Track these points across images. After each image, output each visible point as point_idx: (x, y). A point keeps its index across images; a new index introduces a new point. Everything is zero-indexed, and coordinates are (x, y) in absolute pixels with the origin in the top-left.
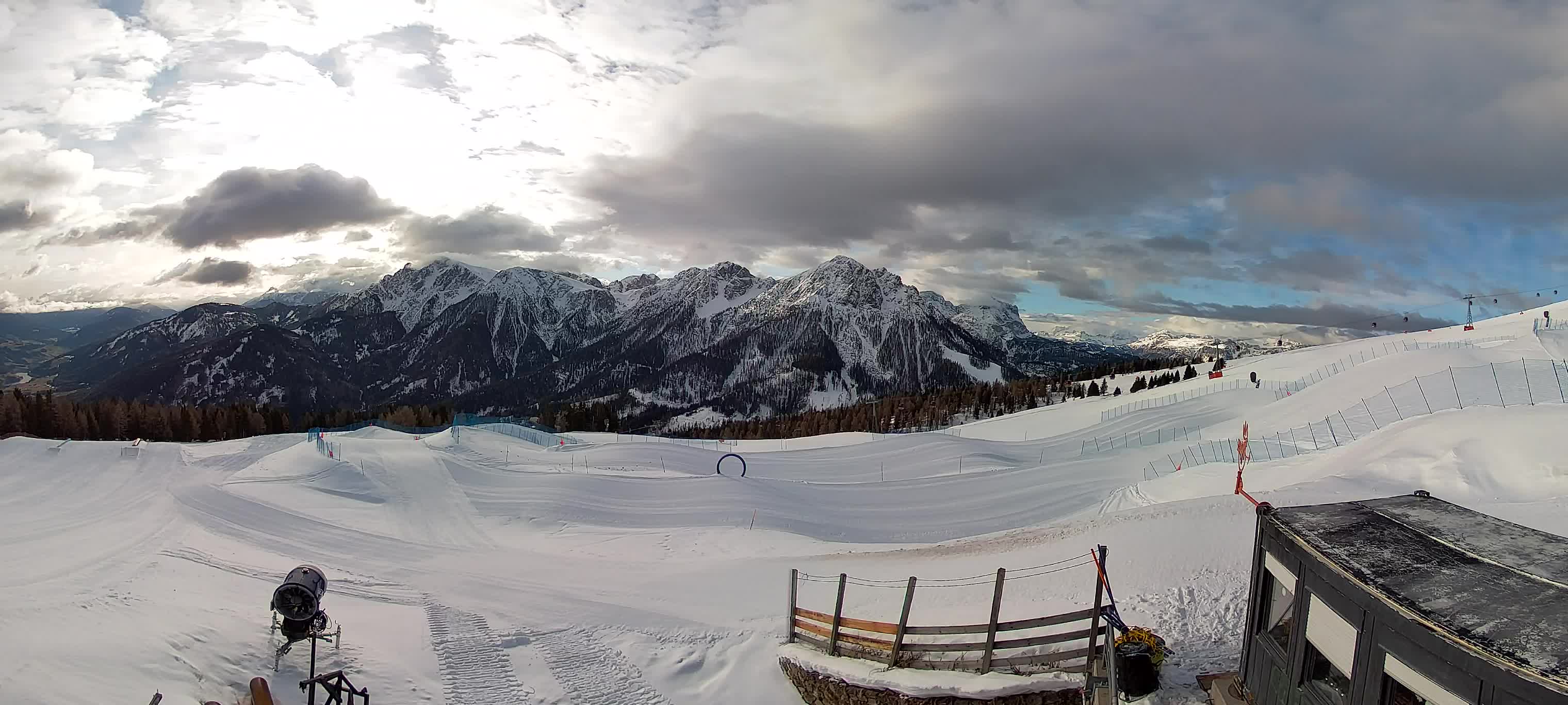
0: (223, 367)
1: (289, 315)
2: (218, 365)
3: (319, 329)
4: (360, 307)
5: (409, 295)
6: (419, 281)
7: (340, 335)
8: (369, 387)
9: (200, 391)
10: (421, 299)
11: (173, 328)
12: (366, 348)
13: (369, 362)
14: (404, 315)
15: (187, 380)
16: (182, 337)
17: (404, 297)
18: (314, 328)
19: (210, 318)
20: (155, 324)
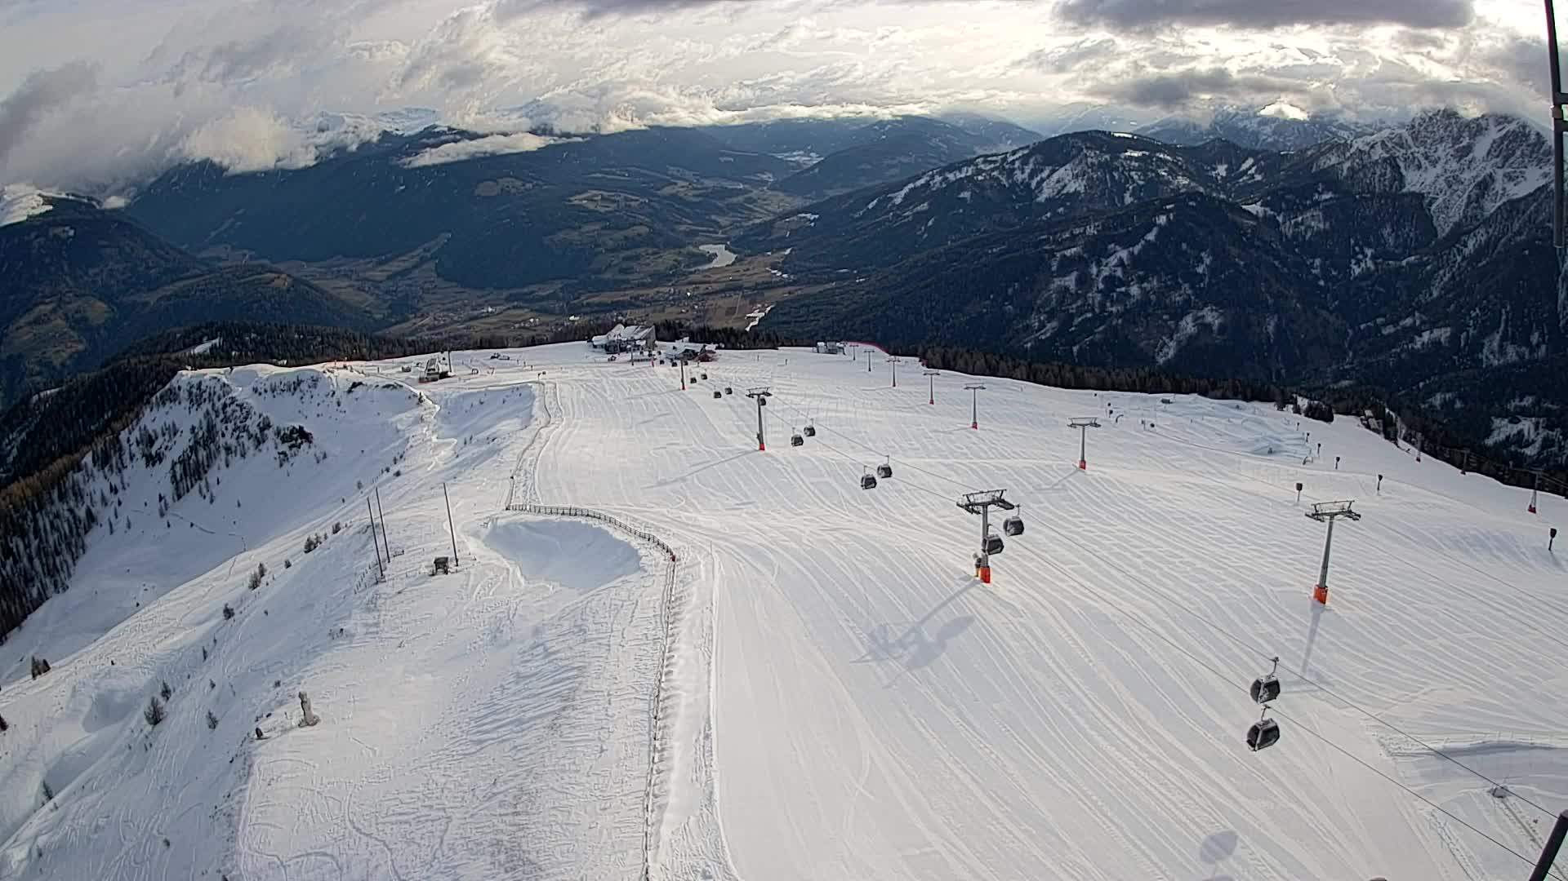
0: (1121, 263)
1: (1244, 166)
2: (1113, 260)
3: (1294, 209)
4: (1365, 175)
5: (1447, 167)
6: (1464, 144)
7: (1328, 224)
8: (1362, 326)
9: (1079, 303)
10: (1466, 176)
11: (1023, 173)
12: (1369, 255)
13: (1369, 282)
14: (1438, 202)
15: (1058, 282)
16: (1040, 192)
17: (1439, 169)
18: (1284, 205)
19: (1095, 161)
20: (985, 162)
